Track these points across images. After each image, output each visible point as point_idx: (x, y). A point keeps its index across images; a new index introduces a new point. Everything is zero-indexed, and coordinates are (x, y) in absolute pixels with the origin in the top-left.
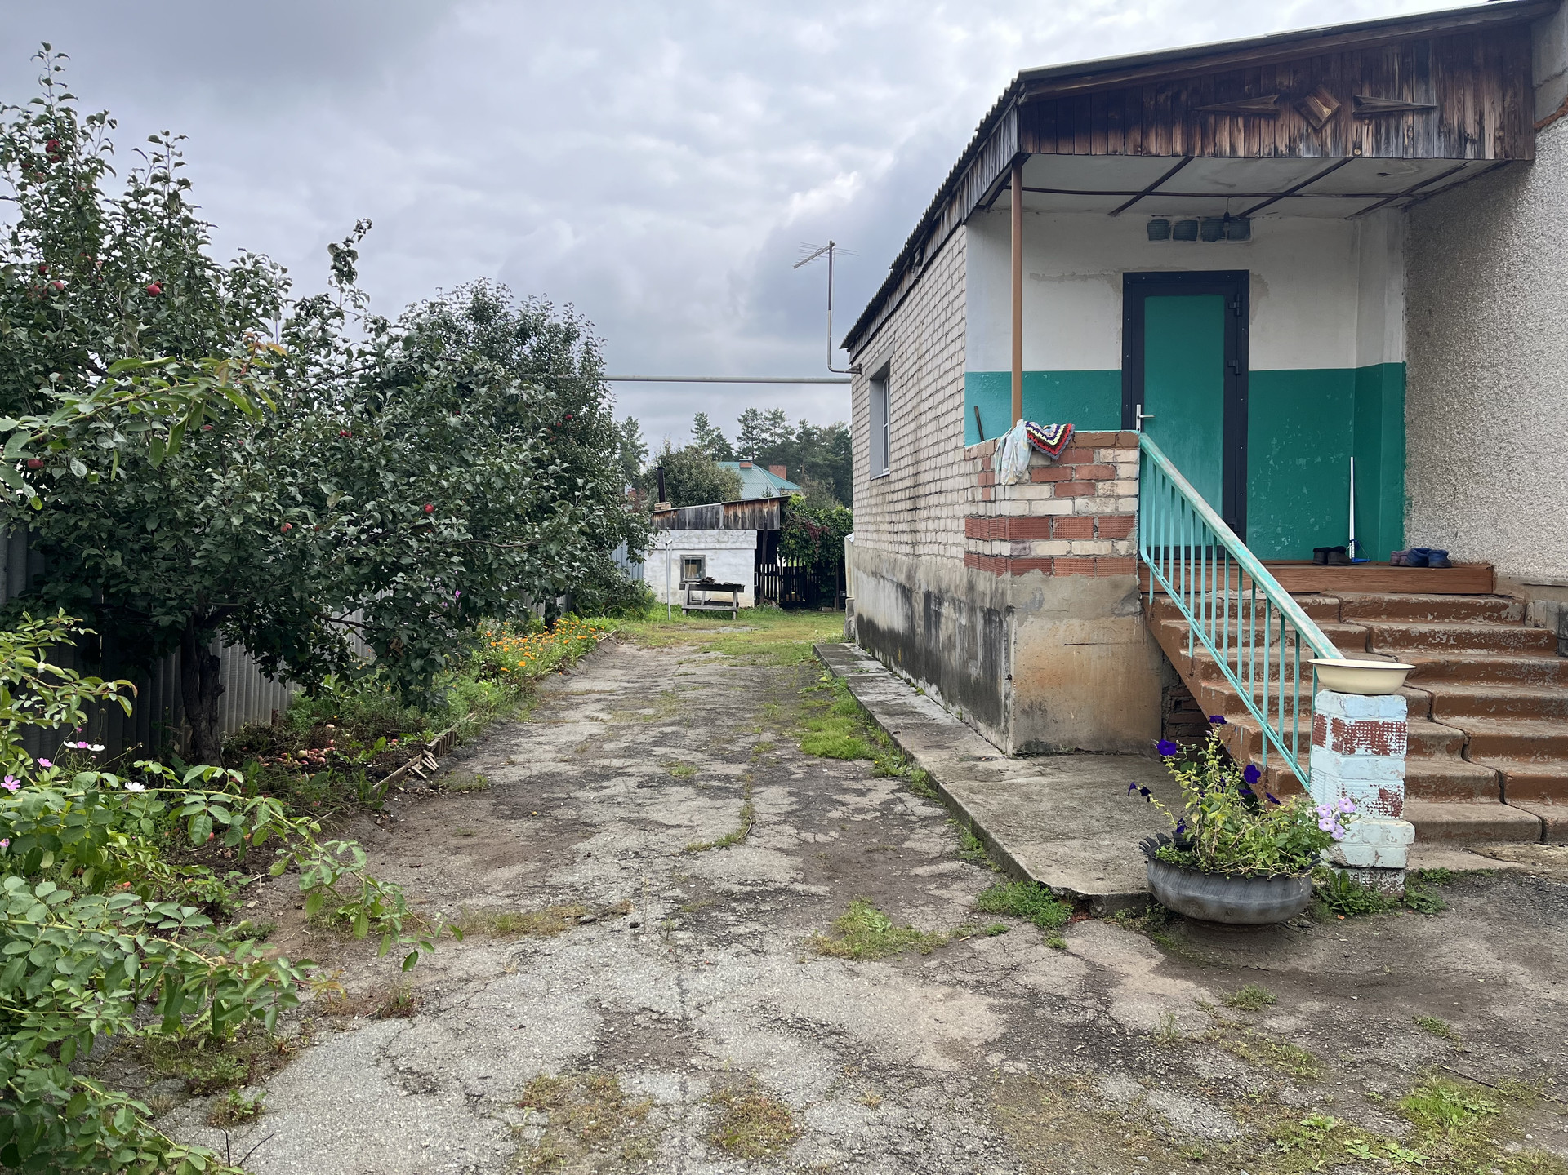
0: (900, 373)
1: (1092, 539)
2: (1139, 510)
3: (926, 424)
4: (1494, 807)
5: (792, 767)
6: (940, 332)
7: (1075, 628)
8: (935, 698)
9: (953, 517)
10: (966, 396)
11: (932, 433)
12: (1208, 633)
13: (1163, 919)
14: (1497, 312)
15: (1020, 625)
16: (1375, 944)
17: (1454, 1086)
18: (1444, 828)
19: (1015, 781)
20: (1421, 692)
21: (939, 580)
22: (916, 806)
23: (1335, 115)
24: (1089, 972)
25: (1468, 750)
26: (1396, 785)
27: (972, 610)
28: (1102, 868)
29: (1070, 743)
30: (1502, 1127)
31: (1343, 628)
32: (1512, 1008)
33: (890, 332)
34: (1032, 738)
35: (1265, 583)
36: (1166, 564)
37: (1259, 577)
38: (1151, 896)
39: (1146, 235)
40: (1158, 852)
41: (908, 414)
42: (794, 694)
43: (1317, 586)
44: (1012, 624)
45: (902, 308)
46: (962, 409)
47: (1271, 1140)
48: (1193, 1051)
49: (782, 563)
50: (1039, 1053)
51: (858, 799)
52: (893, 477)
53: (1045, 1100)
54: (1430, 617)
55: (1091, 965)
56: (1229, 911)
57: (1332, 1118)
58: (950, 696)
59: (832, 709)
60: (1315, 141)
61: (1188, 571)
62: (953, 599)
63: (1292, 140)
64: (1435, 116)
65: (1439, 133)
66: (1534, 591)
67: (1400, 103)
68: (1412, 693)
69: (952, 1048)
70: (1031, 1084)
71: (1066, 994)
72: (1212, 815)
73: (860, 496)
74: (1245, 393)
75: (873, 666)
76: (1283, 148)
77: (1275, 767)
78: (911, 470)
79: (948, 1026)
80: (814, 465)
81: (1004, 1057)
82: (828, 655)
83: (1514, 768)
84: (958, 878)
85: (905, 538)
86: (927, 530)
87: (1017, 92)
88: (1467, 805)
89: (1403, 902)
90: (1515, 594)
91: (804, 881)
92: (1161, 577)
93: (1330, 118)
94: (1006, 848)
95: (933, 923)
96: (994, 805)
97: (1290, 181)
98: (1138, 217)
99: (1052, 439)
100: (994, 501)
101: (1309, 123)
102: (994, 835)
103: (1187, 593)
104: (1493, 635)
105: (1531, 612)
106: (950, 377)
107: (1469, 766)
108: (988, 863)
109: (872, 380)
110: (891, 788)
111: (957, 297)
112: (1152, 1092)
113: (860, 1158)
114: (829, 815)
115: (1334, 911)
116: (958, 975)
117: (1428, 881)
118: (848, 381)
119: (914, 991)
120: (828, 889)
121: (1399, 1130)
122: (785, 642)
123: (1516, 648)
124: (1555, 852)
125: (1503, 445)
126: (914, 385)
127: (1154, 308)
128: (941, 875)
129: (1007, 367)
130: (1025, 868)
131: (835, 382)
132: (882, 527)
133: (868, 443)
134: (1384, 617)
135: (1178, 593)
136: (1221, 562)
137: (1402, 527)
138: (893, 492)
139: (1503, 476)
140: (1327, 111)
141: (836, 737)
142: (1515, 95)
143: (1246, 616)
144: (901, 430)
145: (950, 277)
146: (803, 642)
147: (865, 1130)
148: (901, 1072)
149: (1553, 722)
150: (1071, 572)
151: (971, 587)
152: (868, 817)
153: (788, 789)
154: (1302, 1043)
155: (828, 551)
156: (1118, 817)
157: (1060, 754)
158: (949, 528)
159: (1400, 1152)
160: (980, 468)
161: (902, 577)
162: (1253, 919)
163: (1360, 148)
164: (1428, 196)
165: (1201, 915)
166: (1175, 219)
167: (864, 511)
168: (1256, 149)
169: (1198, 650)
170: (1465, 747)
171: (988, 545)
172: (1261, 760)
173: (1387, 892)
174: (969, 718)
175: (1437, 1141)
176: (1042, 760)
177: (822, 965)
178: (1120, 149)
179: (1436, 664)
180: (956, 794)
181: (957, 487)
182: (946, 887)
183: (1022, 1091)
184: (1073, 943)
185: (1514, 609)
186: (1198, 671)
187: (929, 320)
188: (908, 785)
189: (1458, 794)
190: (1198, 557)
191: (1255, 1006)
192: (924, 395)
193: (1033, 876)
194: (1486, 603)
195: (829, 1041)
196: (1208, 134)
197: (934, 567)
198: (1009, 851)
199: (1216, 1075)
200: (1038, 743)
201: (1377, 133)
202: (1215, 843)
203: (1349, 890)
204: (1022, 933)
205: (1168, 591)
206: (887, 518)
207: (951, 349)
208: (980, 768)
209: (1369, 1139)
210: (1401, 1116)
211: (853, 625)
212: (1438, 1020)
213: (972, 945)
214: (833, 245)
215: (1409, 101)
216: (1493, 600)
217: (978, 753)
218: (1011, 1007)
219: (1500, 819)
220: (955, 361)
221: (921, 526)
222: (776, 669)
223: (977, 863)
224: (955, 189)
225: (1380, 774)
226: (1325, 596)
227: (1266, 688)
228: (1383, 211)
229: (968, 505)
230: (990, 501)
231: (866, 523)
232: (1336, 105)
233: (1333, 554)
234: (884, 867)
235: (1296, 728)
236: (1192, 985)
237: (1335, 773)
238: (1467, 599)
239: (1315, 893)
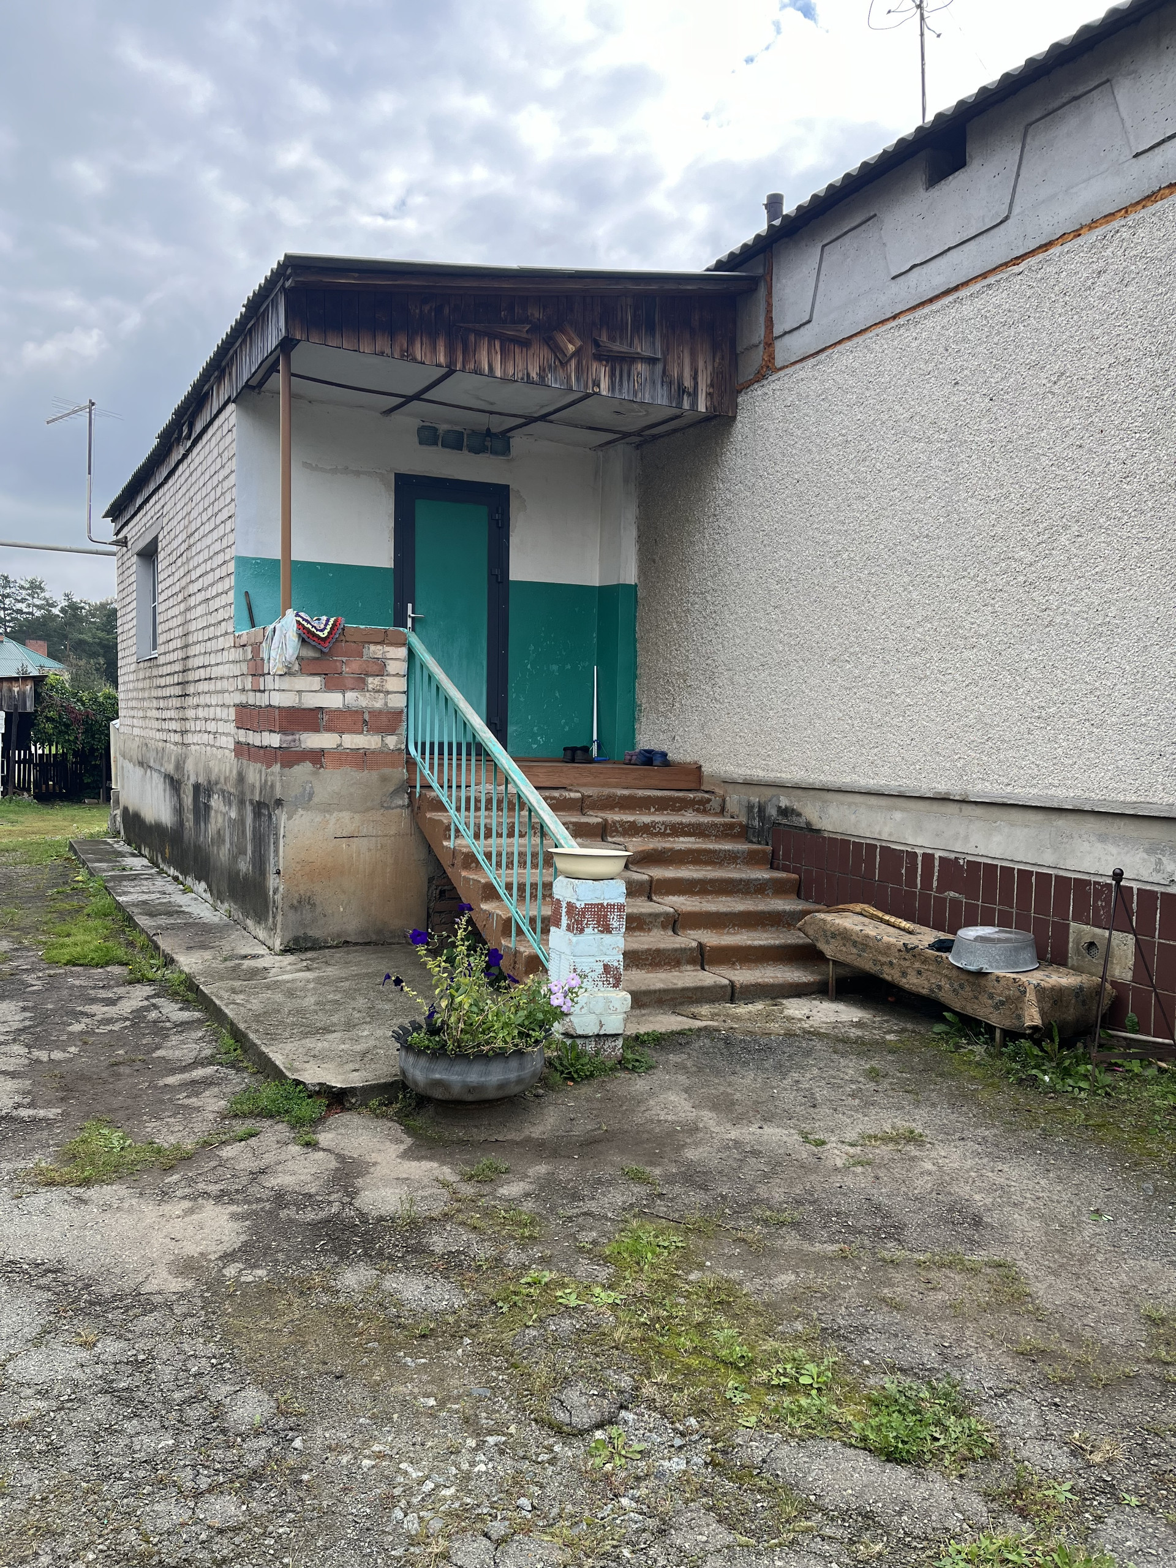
0: (168, 550)
1: (362, 733)
2: (407, 706)
3: (195, 607)
4: (695, 973)
5: (30, 978)
6: (210, 512)
7: (345, 821)
8: (204, 895)
9: (223, 705)
10: (236, 581)
11: (202, 616)
12: (467, 825)
13: (414, 1104)
14: (706, 547)
15: (289, 818)
16: (597, 1105)
17: (649, 1227)
18: (657, 995)
19: (279, 978)
20: (641, 875)
21: (208, 771)
22: (172, 1011)
23: (577, 353)
24: (338, 1165)
25: (678, 925)
26: (616, 959)
27: (242, 803)
28: (358, 1059)
29: (339, 936)
30: (687, 1259)
31: (584, 819)
32: (701, 1150)
33: (158, 507)
34: (301, 933)
35: (515, 778)
36: (432, 759)
37: (510, 773)
38: (403, 1082)
39: (416, 439)
40: (409, 1039)
41: (176, 594)
42: (42, 897)
43: (565, 782)
44: (281, 817)
45: (171, 482)
46: (231, 594)
47: (493, 1303)
48: (430, 1229)
49: (37, 750)
50: (281, 1256)
51: (106, 1009)
52: (162, 660)
53: (281, 1304)
54: (652, 810)
55: (341, 1158)
56: (471, 1089)
57: (547, 1273)
58: (219, 892)
59: (86, 911)
60: (561, 374)
61: (450, 765)
62: (223, 791)
63: (542, 369)
64: (659, 367)
65: (663, 382)
66: (730, 787)
67: (632, 350)
68: (636, 876)
69: (186, 1267)
70: (267, 1292)
71: (313, 1191)
72: (458, 1000)
73: (126, 678)
74: (506, 601)
75: (138, 863)
76: (534, 375)
77: (522, 949)
78: (180, 654)
79: (185, 1243)
80: (81, 642)
81: (241, 1266)
82: (86, 852)
83: (711, 938)
84: (212, 1083)
85: (174, 725)
86: (197, 719)
87: (284, 274)
88: (676, 973)
89: (622, 1064)
90: (717, 790)
91: (32, 1105)
92: (427, 772)
93: (573, 355)
94: (264, 1049)
95: (180, 1135)
96: (256, 1004)
97: (543, 407)
98: (408, 421)
99: (322, 631)
100: (264, 691)
101: (556, 356)
102: (252, 1036)
103: (450, 787)
104: (699, 825)
105: (728, 805)
106: (219, 559)
107: (679, 939)
108: (245, 1064)
109: (139, 554)
110: (145, 994)
111: (226, 477)
112: (388, 1276)
113: (69, 1405)
114: (70, 1028)
115: (566, 1078)
116: (201, 1186)
117: (643, 1043)
118: (114, 554)
119: (150, 1211)
120: (59, 1111)
121: (603, 1274)
122: (36, 838)
123: (716, 836)
124: (741, 1010)
125: (709, 662)
126: (183, 564)
127: (424, 511)
128: (193, 1082)
129: (277, 554)
130: (281, 1067)
131: (97, 553)
132: (149, 714)
133: (134, 622)
134: (617, 809)
135: (442, 787)
136: (479, 758)
137: (634, 730)
138: (161, 676)
139: (708, 689)
140: (571, 348)
141: (86, 942)
142: (723, 358)
143: (500, 809)
144: (169, 611)
145: (220, 455)
146: (59, 837)
147: (77, 1374)
148: (125, 1302)
149: (742, 899)
150: (341, 765)
151: (241, 778)
152: (116, 1027)
153: (21, 1004)
154: (529, 1205)
155: (93, 738)
156: (380, 1007)
157: (328, 947)
158: (219, 716)
159: (602, 1295)
160: (250, 656)
161: (170, 768)
162: (492, 1094)
163: (599, 386)
164: (655, 437)
165: (447, 1097)
166: (443, 427)
167: (130, 695)
168: (511, 372)
169: (459, 841)
170: (675, 922)
171: (257, 735)
172: (509, 943)
173: (609, 1057)
174: (238, 915)
175: (634, 1280)
176: (309, 955)
177: (42, 1198)
178: (388, 351)
179: (655, 850)
180: (217, 996)
181: (227, 674)
182: (197, 1094)
183: (257, 1299)
184: (325, 1138)
185: (715, 803)
186: (458, 861)
187: (198, 497)
188: (166, 990)
189: (669, 964)
190: (459, 753)
191: (489, 1177)
192: (194, 576)
193: (288, 1074)
194: (694, 798)
195: (43, 1281)
196: (469, 352)
197: (203, 757)
198: (266, 1051)
199: (449, 1249)
200: (306, 938)
201: (612, 375)
202: (461, 1025)
203: (578, 1057)
204: (273, 1133)
205: (433, 785)
206: (155, 704)
207: (220, 531)
208: (244, 967)
209: (577, 1287)
210: (606, 1260)
211: (119, 819)
212: (641, 1169)
213: (220, 1153)
214: (93, 404)
215: (639, 350)
216: (700, 795)
217: (243, 952)
218: (255, 1212)
219: (699, 984)
220: (225, 543)
221: (191, 713)
222: (22, 869)
223: (233, 1067)
224: (224, 364)
225: (604, 950)
226: (571, 790)
227: (515, 875)
228: (620, 447)
229: (238, 693)
230: (260, 691)
231: (132, 708)
232: (579, 343)
233: (579, 752)
234: (130, 1080)
235: (539, 912)
236: (435, 1165)
237: (568, 952)
238: (681, 794)
239: (549, 1063)
